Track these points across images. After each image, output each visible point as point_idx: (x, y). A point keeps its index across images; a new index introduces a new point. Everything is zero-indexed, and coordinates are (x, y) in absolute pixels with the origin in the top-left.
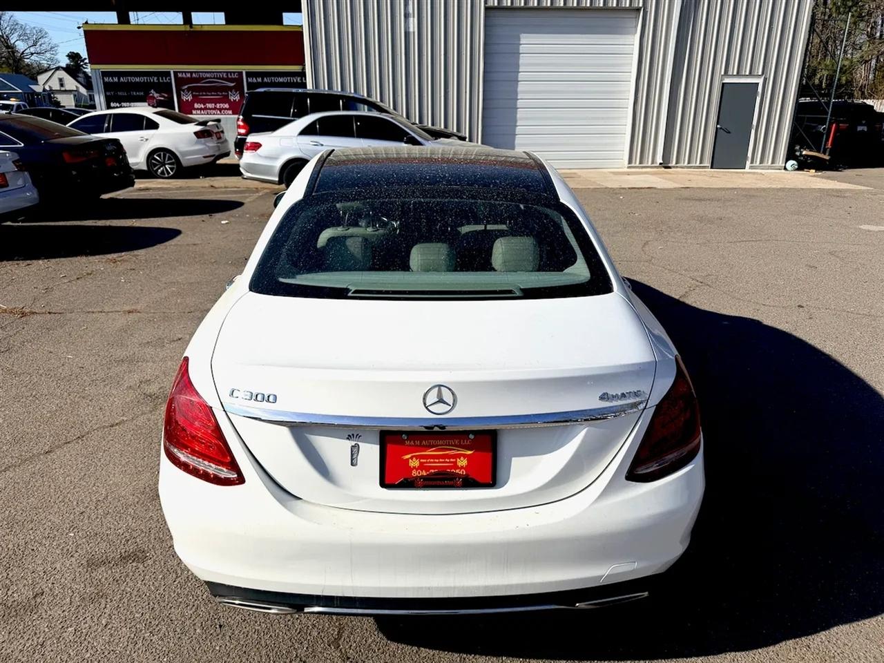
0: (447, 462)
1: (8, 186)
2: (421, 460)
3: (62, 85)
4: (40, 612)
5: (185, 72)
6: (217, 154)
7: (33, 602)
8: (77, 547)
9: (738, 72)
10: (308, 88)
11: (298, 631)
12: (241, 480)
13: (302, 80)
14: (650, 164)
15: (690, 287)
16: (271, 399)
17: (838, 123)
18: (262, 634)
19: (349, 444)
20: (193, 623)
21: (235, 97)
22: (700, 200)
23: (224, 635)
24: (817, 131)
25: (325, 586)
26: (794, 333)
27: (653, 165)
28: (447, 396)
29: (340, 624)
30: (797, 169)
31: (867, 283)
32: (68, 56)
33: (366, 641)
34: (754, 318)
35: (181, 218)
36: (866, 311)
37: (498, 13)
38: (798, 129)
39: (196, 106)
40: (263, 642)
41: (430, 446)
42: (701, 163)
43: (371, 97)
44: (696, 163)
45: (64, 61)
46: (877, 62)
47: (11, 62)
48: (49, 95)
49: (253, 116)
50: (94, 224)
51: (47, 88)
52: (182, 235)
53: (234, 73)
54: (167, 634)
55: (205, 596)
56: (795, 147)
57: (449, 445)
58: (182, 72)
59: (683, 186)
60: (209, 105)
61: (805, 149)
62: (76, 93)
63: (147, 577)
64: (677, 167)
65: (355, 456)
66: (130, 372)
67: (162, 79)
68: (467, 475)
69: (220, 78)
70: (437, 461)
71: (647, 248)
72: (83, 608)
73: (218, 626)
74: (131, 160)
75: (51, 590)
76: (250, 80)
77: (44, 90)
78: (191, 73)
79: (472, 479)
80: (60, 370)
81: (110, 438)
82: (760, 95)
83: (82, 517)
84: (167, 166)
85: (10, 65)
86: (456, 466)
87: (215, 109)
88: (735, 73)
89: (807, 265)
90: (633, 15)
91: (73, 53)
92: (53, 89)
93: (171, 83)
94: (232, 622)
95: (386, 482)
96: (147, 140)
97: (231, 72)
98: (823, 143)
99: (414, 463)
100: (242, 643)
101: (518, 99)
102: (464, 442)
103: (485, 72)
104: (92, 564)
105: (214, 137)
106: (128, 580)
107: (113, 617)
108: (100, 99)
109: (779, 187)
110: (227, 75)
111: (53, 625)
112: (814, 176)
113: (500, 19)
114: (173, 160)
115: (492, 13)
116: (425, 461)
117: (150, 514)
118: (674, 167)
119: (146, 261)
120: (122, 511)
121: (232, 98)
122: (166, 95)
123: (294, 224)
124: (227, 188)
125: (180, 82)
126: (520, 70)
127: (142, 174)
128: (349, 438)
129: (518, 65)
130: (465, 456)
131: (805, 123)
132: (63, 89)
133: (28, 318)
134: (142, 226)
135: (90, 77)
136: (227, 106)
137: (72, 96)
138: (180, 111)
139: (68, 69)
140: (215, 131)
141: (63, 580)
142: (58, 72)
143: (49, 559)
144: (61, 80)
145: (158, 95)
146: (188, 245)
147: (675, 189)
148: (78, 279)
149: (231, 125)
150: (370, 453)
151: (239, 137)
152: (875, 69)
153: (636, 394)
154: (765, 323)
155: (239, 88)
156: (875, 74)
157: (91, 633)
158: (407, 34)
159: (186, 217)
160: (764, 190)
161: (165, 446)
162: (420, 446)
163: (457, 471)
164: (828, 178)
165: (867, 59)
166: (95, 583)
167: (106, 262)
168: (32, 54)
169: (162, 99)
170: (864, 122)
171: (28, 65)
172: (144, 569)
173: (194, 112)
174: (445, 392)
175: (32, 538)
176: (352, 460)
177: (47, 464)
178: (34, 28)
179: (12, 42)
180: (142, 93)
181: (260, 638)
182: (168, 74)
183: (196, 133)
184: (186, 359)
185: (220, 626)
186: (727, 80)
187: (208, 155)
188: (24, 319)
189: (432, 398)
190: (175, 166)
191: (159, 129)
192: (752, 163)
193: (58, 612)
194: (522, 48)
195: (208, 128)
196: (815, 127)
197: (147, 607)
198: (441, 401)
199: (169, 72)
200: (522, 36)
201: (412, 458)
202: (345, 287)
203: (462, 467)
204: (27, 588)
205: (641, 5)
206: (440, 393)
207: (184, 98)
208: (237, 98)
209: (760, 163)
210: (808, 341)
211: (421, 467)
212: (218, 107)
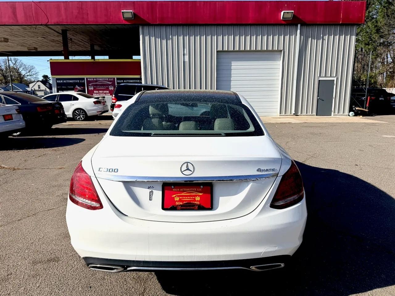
0: (191, 198)
1: (13, 119)
2: (180, 198)
3: (39, 88)
4: (9, 281)
5: (91, 78)
6: (103, 111)
7: (7, 277)
8: (29, 256)
9: (325, 76)
10: (143, 83)
11: (125, 289)
12: (101, 207)
13: (140, 81)
14: (289, 114)
15: (307, 158)
16: (116, 171)
17: (371, 96)
18: (109, 290)
19: (148, 191)
20: (78, 286)
21: (111, 88)
22: (312, 127)
23: (92, 291)
24: (362, 99)
25: (136, 255)
26: (354, 175)
27: (291, 114)
28: (191, 167)
29: (145, 287)
30: (354, 116)
31: (386, 156)
32: (43, 76)
33: (156, 293)
34: (336, 169)
35: (85, 135)
36: (386, 167)
37: (222, 53)
38: (353, 99)
39: (95, 92)
40: (109, 294)
41: (184, 191)
42: (312, 113)
43: (169, 87)
44: (309, 113)
45: (41, 78)
46: (386, 74)
47: (19, 79)
48: (34, 92)
49: (119, 95)
50: (48, 137)
51: (33, 89)
52: (86, 141)
53: (111, 78)
54: (66, 290)
55: (84, 275)
56: (352, 106)
57: (192, 191)
58: (90, 78)
59: (304, 122)
60: (100, 92)
61: (357, 107)
62: (45, 91)
63: (59, 268)
64: (301, 115)
65: (151, 196)
66: (58, 190)
67: (81, 81)
68: (200, 204)
69: (105, 81)
70: (187, 198)
71: (288, 144)
72: (29, 280)
73: (89, 287)
74: (66, 113)
75: (15, 273)
76: (118, 81)
77: (32, 90)
78: (93, 78)
79: (202, 206)
80: (28, 190)
81: (47, 215)
82: (335, 85)
83: (32, 245)
84: (81, 116)
85: (18, 80)
86: (195, 200)
87: (103, 93)
88: (324, 76)
89: (359, 150)
90: (279, 53)
91: (45, 75)
92: (36, 89)
93: (85, 83)
94: (96, 285)
95: (165, 208)
96: (73, 105)
97: (110, 78)
98: (365, 105)
99: (177, 199)
100: (99, 294)
101: (231, 88)
102: (198, 189)
103: (217, 77)
104: (35, 263)
105: (102, 104)
106: (50, 269)
107: (42, 283)
108: (54, 89)
109: (346, 122)
110: (109, 79)
111: (14, 286)
112: (362, 118)
113: (223, 56)
114: (84, 113)
115: (219, 53)
116: (182, 198)
117: (63, 243)
118: (300, 115)
119: (69, 150)
120: (50, 242)
121: (110, 89)
122: (82, 88)
123: (130, 111)
124: (107, 124)
125: (89, 82)
126: (232, 76)
127: (70, 119)
128: (149, 188)
129: (231, 74)
130: (199, 196)
131: (356, 96)
132: (40, 89)
133: (16, 171)
134: (69, 138)
135: (52, 85)
136: (108, 92)
137: (43, 92)
138: (88, 93)
139: (42, 82)
140: (102, 101)
141: (21, 269)
142: (38, 82)
143: (16, 261)
144: (39, 86)
145: (79, 87)
146: (88, 144)
147: (300, 123)
148: (39, 156)
149: (109, 99)
150: (158, 194)
151: (113, 103)
152: (386, 77)
153: (273, 170)
154: (341, 171)
155: (113, 84)
156: (386, 79)
157: (31, 290)
158: (184, 62)
159: (88, 134)
160: (340, 123)
161: (70, 195)
162: (180, 191)
163: (196, 202)
164: (368, 119)
165: (382, 72)
166: (35, 270)
167: (52, 150)
168: (28, 76)
169: (81, 89)
170: (382, 96)
171: (26, 80)
172: (58, 265)
173: (94, 94)
174: (189, 165)
175: (9, 252)
176: (150, 198)
177: (18, 225)
178: (30, 65)
179: (20, 71)
180: (73, 87)
181: (108, 292)
182: (84, 79)
183: (94, 102)
184: (82, 161)
185: (90, 287)
186: (321, 79)
187: (99, 111)
188: (14, 171)
189: (184, 168)
190: (84, 116)
191: (79, 100)
192: (334, 113)
193: (18, 281)
194: (232, 67)
195: (99, 100)
196: (360, 98)
197: (58, 279)
198: (188, 169)
199: (84, 78)
200: (232, 62)
201: (176, 196)
202: (150, 132)
203: (198, 201)
204: (4, 272)
205: (282, 49)
206: (187, 166)
207: (90, 89)
208: (112, 89)
209: (338, 113)
210: (360, 178)
211: (180, 200)
212: (104, 92)
